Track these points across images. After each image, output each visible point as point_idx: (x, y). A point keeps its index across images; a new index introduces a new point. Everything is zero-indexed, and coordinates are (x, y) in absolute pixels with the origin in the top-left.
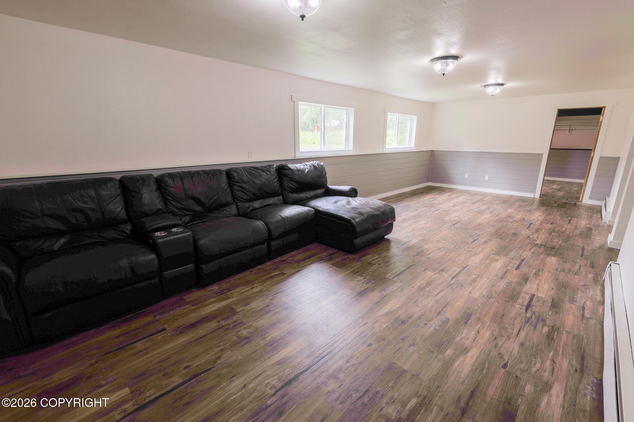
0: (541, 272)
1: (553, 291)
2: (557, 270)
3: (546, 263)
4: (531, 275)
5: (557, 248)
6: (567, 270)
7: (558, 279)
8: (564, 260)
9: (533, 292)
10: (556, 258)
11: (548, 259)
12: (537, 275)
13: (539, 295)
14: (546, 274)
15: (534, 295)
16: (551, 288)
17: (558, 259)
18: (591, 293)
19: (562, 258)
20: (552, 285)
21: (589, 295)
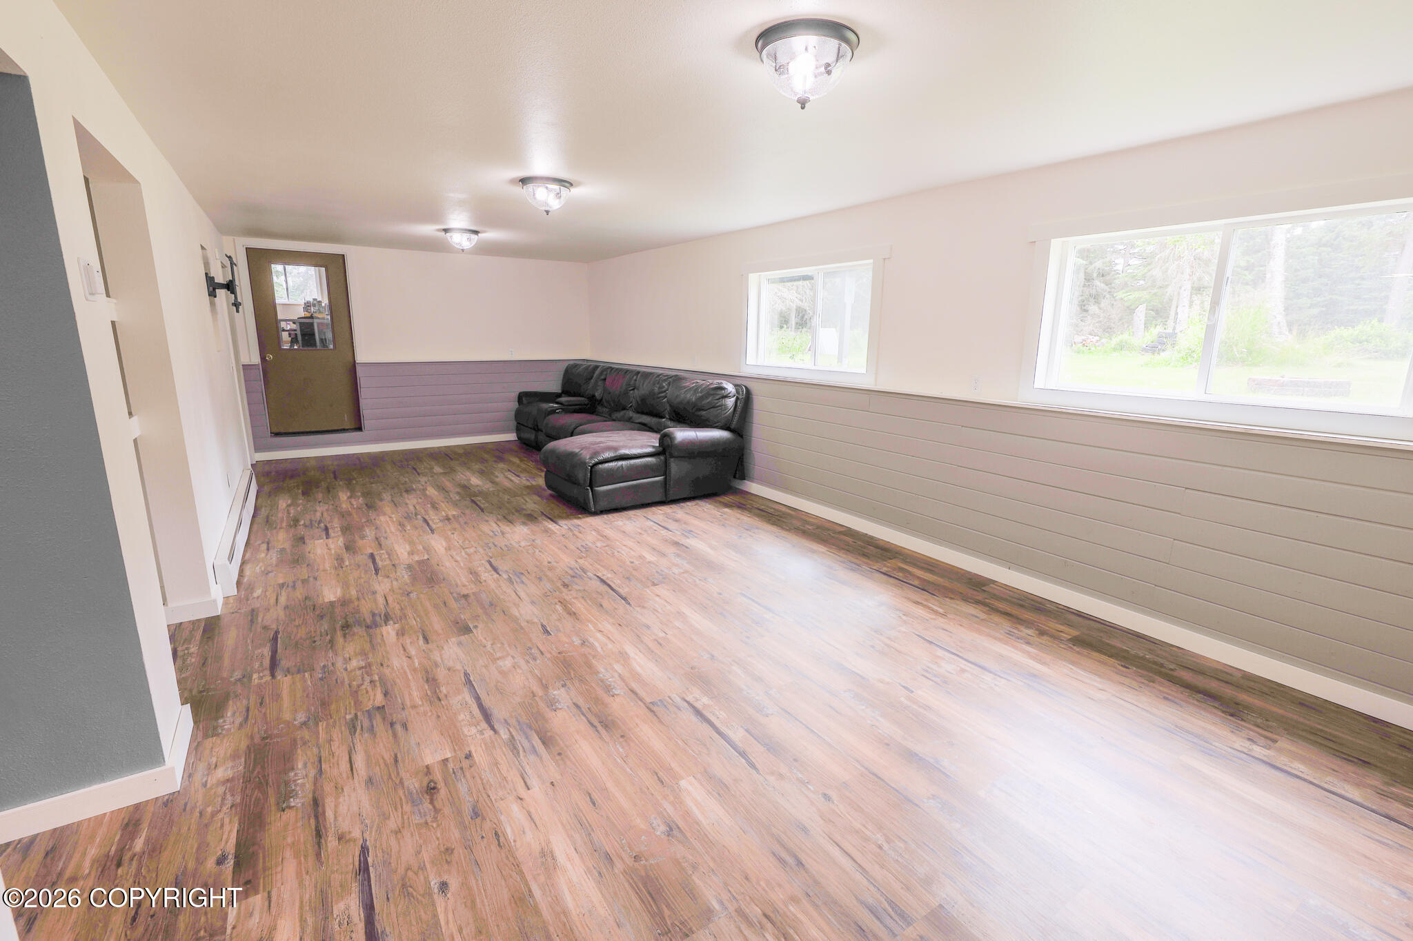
0: (336, 565)
1: (307, 550)
2: (315, 579)
3: (338, 581)
4: (346, 556)
5: (338, 632)
6: (299, 584)
7: (308, 565)
8: (311, 603)
9: (330, 541)
10: (326, 600)
11: (339, 592)
12: (340, 560)
13: (322, 541)
14: (327, 566)
15: (327, 538)
16: (312, 552)
17: (320, 601)
18: (258, 568)
19: (314, 606)
20: (312, 555)
21: (261, 564)
